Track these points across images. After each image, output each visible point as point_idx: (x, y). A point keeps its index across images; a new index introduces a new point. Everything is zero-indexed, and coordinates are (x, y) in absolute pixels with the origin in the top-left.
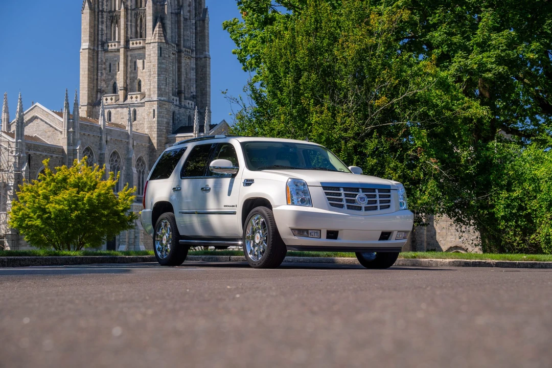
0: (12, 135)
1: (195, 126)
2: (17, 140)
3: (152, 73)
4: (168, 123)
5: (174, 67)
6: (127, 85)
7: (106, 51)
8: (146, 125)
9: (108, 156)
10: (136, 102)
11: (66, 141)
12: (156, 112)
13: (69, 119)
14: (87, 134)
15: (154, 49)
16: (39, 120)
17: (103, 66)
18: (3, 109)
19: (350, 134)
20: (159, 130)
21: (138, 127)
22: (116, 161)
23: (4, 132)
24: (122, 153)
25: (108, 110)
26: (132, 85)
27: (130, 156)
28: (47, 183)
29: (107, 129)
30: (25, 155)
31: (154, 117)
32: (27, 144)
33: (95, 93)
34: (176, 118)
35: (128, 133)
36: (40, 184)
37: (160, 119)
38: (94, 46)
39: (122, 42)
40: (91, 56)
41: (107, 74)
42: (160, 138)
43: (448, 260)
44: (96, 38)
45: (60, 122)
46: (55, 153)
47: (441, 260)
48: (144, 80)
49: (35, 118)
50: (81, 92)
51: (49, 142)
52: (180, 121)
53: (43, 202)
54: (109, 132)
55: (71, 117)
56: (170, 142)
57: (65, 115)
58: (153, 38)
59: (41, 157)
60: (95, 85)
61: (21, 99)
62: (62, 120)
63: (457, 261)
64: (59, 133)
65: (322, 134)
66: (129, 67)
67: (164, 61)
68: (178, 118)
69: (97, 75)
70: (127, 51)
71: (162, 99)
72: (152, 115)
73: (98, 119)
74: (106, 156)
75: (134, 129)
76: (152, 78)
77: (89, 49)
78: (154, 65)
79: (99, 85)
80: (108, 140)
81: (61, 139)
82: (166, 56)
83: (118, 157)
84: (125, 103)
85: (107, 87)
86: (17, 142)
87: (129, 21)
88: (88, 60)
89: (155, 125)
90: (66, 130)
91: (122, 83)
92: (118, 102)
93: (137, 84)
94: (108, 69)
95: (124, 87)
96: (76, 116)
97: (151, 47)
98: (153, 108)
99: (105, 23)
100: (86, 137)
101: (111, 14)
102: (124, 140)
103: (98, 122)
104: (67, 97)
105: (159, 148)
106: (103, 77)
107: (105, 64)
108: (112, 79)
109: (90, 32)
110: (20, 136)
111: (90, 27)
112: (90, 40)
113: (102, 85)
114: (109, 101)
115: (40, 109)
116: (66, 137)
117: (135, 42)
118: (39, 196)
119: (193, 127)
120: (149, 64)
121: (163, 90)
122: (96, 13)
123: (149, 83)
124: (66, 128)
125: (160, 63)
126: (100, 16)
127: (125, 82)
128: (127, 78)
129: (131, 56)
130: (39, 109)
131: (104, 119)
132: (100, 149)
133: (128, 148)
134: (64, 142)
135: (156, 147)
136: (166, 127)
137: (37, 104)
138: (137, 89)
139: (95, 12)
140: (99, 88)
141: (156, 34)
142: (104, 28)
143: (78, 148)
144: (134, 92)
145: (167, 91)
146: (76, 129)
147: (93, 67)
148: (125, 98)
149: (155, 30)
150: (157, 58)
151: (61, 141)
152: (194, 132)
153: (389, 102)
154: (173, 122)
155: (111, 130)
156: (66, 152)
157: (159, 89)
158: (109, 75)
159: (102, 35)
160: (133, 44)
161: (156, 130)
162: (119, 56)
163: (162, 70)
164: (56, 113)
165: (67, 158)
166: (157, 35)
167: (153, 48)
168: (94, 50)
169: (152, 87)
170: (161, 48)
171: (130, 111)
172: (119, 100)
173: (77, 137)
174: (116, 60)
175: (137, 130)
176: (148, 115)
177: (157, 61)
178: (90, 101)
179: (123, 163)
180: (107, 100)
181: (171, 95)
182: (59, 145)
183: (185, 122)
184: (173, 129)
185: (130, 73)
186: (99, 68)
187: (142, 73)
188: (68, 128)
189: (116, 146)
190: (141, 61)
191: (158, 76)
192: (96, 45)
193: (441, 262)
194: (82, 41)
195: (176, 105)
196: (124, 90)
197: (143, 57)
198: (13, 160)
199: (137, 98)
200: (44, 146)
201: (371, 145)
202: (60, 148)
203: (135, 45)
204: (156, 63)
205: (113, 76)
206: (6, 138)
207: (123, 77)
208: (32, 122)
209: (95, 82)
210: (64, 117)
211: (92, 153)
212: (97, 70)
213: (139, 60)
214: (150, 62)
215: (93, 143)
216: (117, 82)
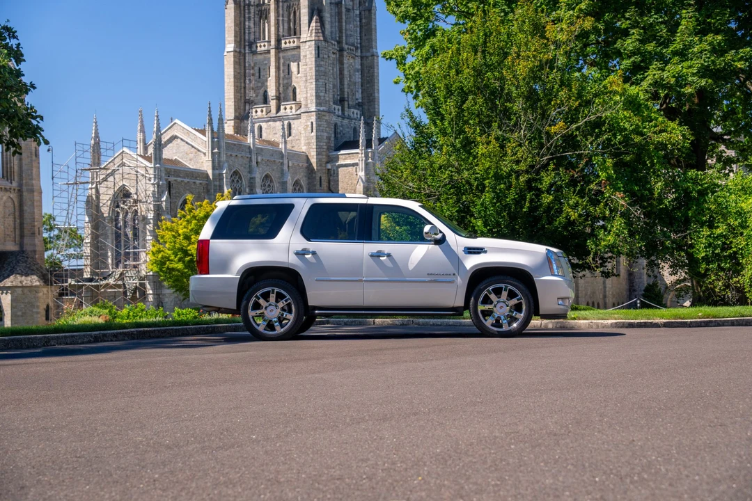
0: (148, 159)
1: (361, 141)
2: (155, 165)
3: (309, 78)
4: (329, 138)
5: (335, 70)
6: (280, 93)
7: (255, 53)
8: (303, 142)
9: (259, 181)
10: (291, 114)
11: (210, 164)
12: (314, 125)
13: (213, 138)
14: (234, 154)
15: (310, 49)
16: (179, 140)
17: (252, 72)
18: (139, 128)
19: (523, 166)
20: (319, 147)
21: (294, 144)
22: (269, 185)
23: (141, 156)
24: (275, 176)
25: (258, 124)
26: (287, 93)
27: (285, 180)
28: (187, 221)
29: (257, 149)
30: (165, 182)
31: (312, 131)
32: (166, 170)
33: (242, 105)
34: (339, 131)
35: (282, 152)
36: (180, 222)
37: (319, 134)
38: (240, 48)
39: (273, 42)
40: (237, 60)
41: (256, 81)
42: (320, 157)
43: (610, 322)
44: (242, 37)
45: (203, 142)
46: (198, 179)
47: (602, 321)
48: (299, 87)
49: (174, 138)
50: (226, 103)
51: (191, 166)
52: (344, 134)
53: (185, 243)
54: (260, 151)
55: (216, 136)
56: (332, 160)
57: (208, 133)
58: (309, 35)
60: (243, 95)
61: (157, 116)
62: (205, 139)
63: (620, 323)
64: (202, 155)
65: (490, 168)
66: (281, 72)
67: (322, 63)
68: (341, 131)
69: (245, 83)
70: (279, 52)
71: (322, 109)
72: (309, 129)
73: (246, 135)
74: (257, 181)
75: (289, 147)
76: (308, 84)
77: (235, 51)
78: (311, 69)
79: (247, 95)
80: (259, 160)
81: (204, 161)
82: (325, 56)
83: (271, 181)
84: (278, 115)
85: (257, 96)
86: (155, 168)
87: (281, 15)
88: (234, 64)
89: (314, 141)
90: (210, 151)
91: (274, 91)
92: (270, 115)
93: (292, 91)
94: (257, 75)
95: (276, 96)
96: (221, 134)
97: (307, 47)
98: (311, 121)
99: (252, 19)
100: (233, 158)
101: (260, 8)
102: (277, 161)
103: (247, 139)
104: (210, 111)
105: (319, 168)
106: (251, 85)
107: (253, 68)
108: (261, 87)
109: (235, 31)
110: (158, 160)
111: (236, 25)
112: (235, 41)
113: (251, 94)
114: (259, 113)
115: (181, 128)
116: (210, 159)
117: (287, 41)
118: (179, 235)
119: (359, 141)
120: (304, 67)
121: (322, 98)
122: (242, 8)
123: (305, 90)
124: (210, 149)
125: (317, 66)
126: (247, 11)
127: (278, 90)
128: (279, 84)
129: (283, 58)
130: (179, 127)
131: (254, 137)
132: (250, 172)
133: (282, 170)
134: (208, 166)
135: (315, 168)
136: (326, 143)
137: (177, 121)
138: (292, 97)
139: (240, 6)
140: (247, 98)
141: (312, 30)
142: (252, 25)
143: (224, 172)
144: (288, 101)
145: (327, 99)
146: (222, 150)
147: (240, 73)
148: (278, 110)
149: (311, 25)
150: (314, 59)
151: (204, 164)
152: (360, 148)
153: (567, 128)
154: (335, 136)
155: (261, 149)
156: (211, 177)
157: (317, 97)
158: (259, 82)
159: (249, 33)
160: (286, 43)
161: (315, 147)
162: (269, 58)
163: (320, 74)
164: (197, 130)
165: (213, 184)
166: (314, 31)
167: (309, 47)
168: (240, 52)
169: (309, 95)
170: (318, 47)
171: (283, 125)
172: (270, 111)
173: (222, 159)
174: (266, 64)
175: (292, 147)
176: (305, 129)
177: (314, 63)
178: (237, 114)
179: (277, 188)
180: (256, 112)
181: (331, 103)
182: (202, 169)
183: (349, 136)
184: (335, 145)
185: (283, 79)
186: (247, 75)
187: (297, 78)
188: (213, 149)
189: (268, 167)
190: (296, 64)
191: (316, 82)
192: (243, 46)
193: (602, 324)
194: (226, 42)
195: (338, 116)
196: (276, 99)
197: (297, 59)
198: (152, 189)
199: (291, 108)
200: (186, 171)
201: (547, 179)
202: (203, 173)
203: (288, 45)
204: (314, 66)
205: (264, 83)
206: (142, 163)
207: (274, 84)
208: (171, 142)
209: (242, 91)
210: (207, 135)
211: (240, 178)
212: (245, 76)
213: (293, 62)
214: (306, 65)
215: (241, 166)
216: (268, 90)
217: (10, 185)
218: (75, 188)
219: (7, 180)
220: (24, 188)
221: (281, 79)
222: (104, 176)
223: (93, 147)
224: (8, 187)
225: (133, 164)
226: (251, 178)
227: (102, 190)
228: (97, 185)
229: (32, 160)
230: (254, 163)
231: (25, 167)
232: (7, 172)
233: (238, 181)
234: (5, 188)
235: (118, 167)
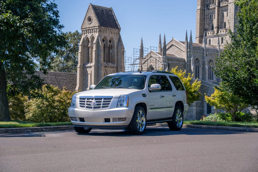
0: (161, 54)
2: (163, 56)
3: (231, 18)
6: (219, 25)
7: (209, 9)
9: (207, 62)
10: (223, 34)
11: (186, 56)
13: (187, 45)
14: (196, 52)
15: (233, 6)
16: (174, 46)
17: (207, 17)
18: (159, 42)
22: (211, 64)
23: (158, 53)
25: (209, 39)
26: (221, 25)
29: (207, 49)
30: (167, 63)
32: (167, 58)
33: (203, 31)
35: (218, 50)
38: (203, 7)
39: (217, 4)
40: (201, 13)
41: (209, 21)
44: (204, 3)
45: (184, 47)
46: (181, 62)
48: (227, 22)
51: (179, 56)
54: (208, 50)
59: (174, 64)
60: (203, 27)
61: (165, 37)
62: (184, 45)
64: (183, 52)
66: (220, 16)
69: (204, 22)
70: (219, 8)
73: (202, 43)
74: (206, 62)
75: (221, 48)
76: (231, 21)
77: (200, 9)
78: (232, 14)
79: (205, 27)
80: (207, 54)
81: (184, 55)
83: (213, 62)
84: (217, 34)
85: (209, 27)
86: (163, 58)
90: (186, 51)
91: (216, 25)
92: (214, 35)
93: (224, 24)
94: (210, 18)
96: (192, 43)
97: (231, 5)
100: (196, 53)
102: (215, 54)
103: (202, 46)
104: (187, 34)
106: (207, 23)
107: (208, 16)
108: (211, 23)
109: (201, 1)
110: (164, 54)
112: (201, 4)
113: (207, 26)
114: (210, 34)
116: (186, 54)
120: (230, 14)
124: (186, 50)
127: (218, 24)
128: (219, 22)
129: (221, 10)
130: (174, 41)
132: (203, 59)
137: (173, 39)
138: (224, 27)
140: (205, 28)
143: (192, 59)
144: (222, 29)
146: (191, 50)
147: (202, 18)
148: (218, 32)
150: (234, 10)
151: (184, 56)
156: (186, 61)
158: (210, 21)
159: (207, 1)
160: (222, 4)
162: (215, 11)
164: (181, 42)
165: (187, 64)
168: (203, 9)
169: (231, 25)
171: (219, 39)
172: (214, 33)
173: (191, 54)
174: (213, 13)
176: (229, 40)
177: (234, 12)
178: (201, 35)
180: (208, 34)
182: (183, 58)
185: (221, 19)
187: (226, 18)
188: (187, 49)
189: (211, 57)
190: (226, 12)
191: (234, 20)
192: (204, 7)
196: (217, 28)
197: (227, 10)
198: (162, 66)
199: (223, 31)
200: (175, 59)
202: (183, 60)
203: (223, 5)
204: (234, 13)
205: (212, 22)
206: (158, 56)
207: (216, 22)
208: (171, 47)
209: (203, 25)
210: (185, 44)
211: (199, 61)
212: (204, 19)
213: (225, 12)
214: (230, 13)
215: (199, 56)
216: (214, 24)
217: (114, 65)
218: (133, 66)
219: (113, 63)
220: (119, 67)
221: (220, 19)
222: (144, 61)
223: (141, 50)
224: (113, 66)
225: (155, 56)
226: (203, 61)
227: (143, 67)
228: (142, 65)
229: (121, 56)
230: (205, 55)
231: (119, 59)
232: (113, 60)
233: (198, 63)
234: (112, 67)
235: (149, 58)
